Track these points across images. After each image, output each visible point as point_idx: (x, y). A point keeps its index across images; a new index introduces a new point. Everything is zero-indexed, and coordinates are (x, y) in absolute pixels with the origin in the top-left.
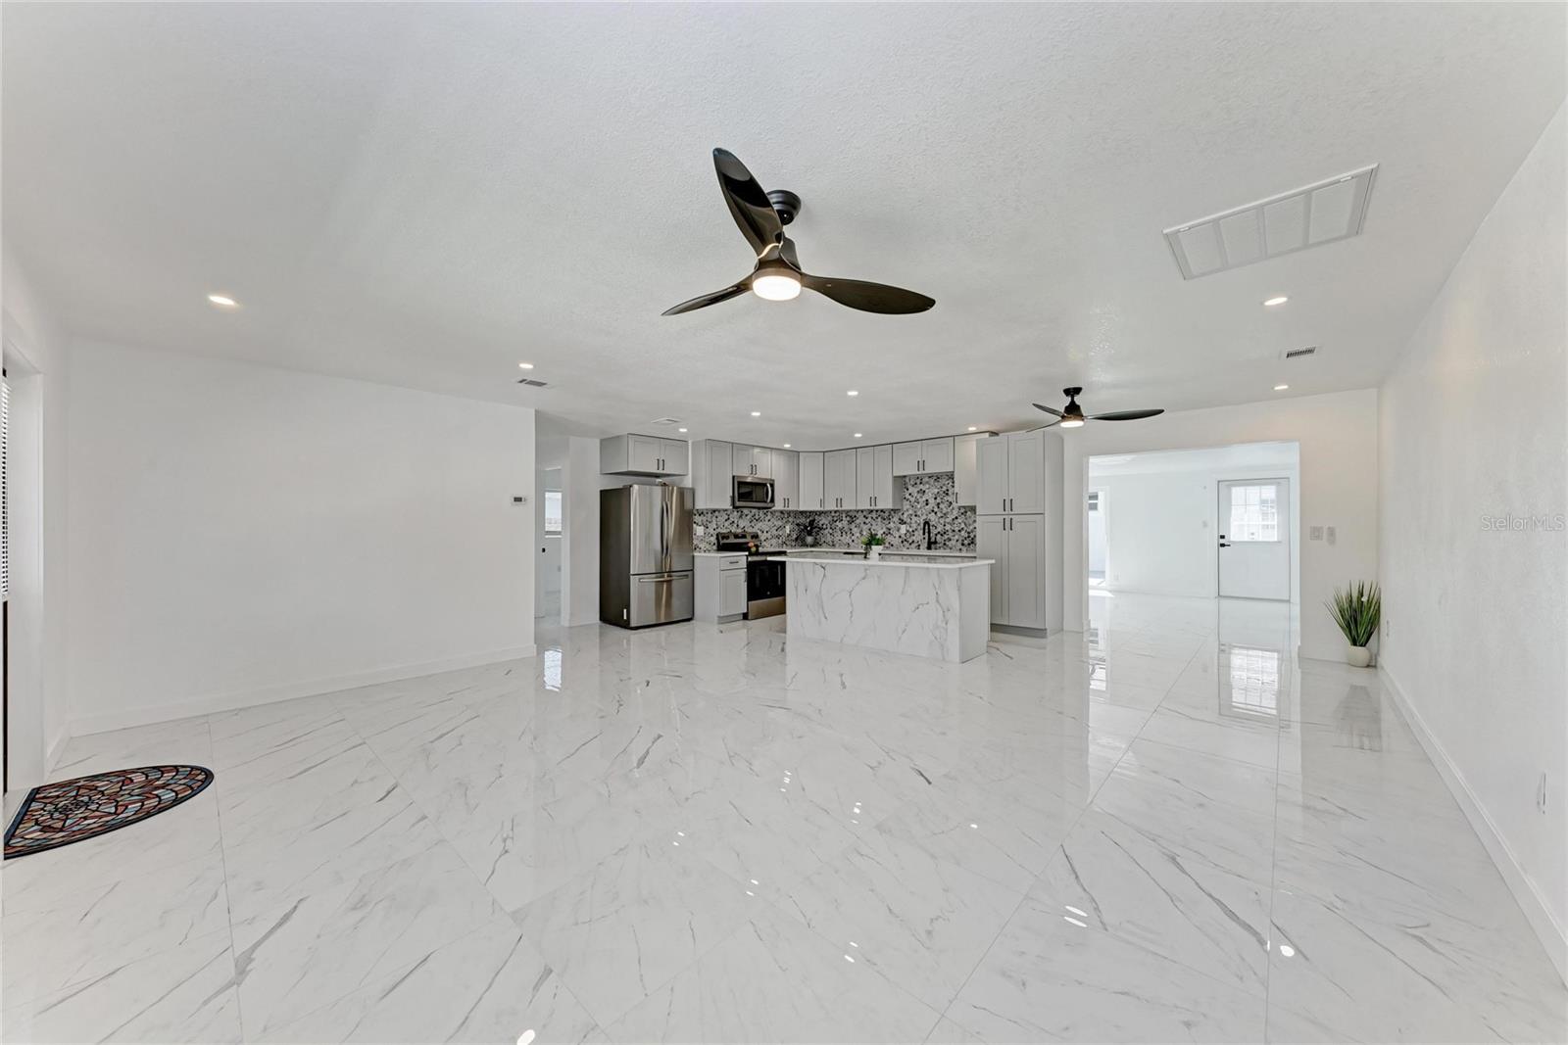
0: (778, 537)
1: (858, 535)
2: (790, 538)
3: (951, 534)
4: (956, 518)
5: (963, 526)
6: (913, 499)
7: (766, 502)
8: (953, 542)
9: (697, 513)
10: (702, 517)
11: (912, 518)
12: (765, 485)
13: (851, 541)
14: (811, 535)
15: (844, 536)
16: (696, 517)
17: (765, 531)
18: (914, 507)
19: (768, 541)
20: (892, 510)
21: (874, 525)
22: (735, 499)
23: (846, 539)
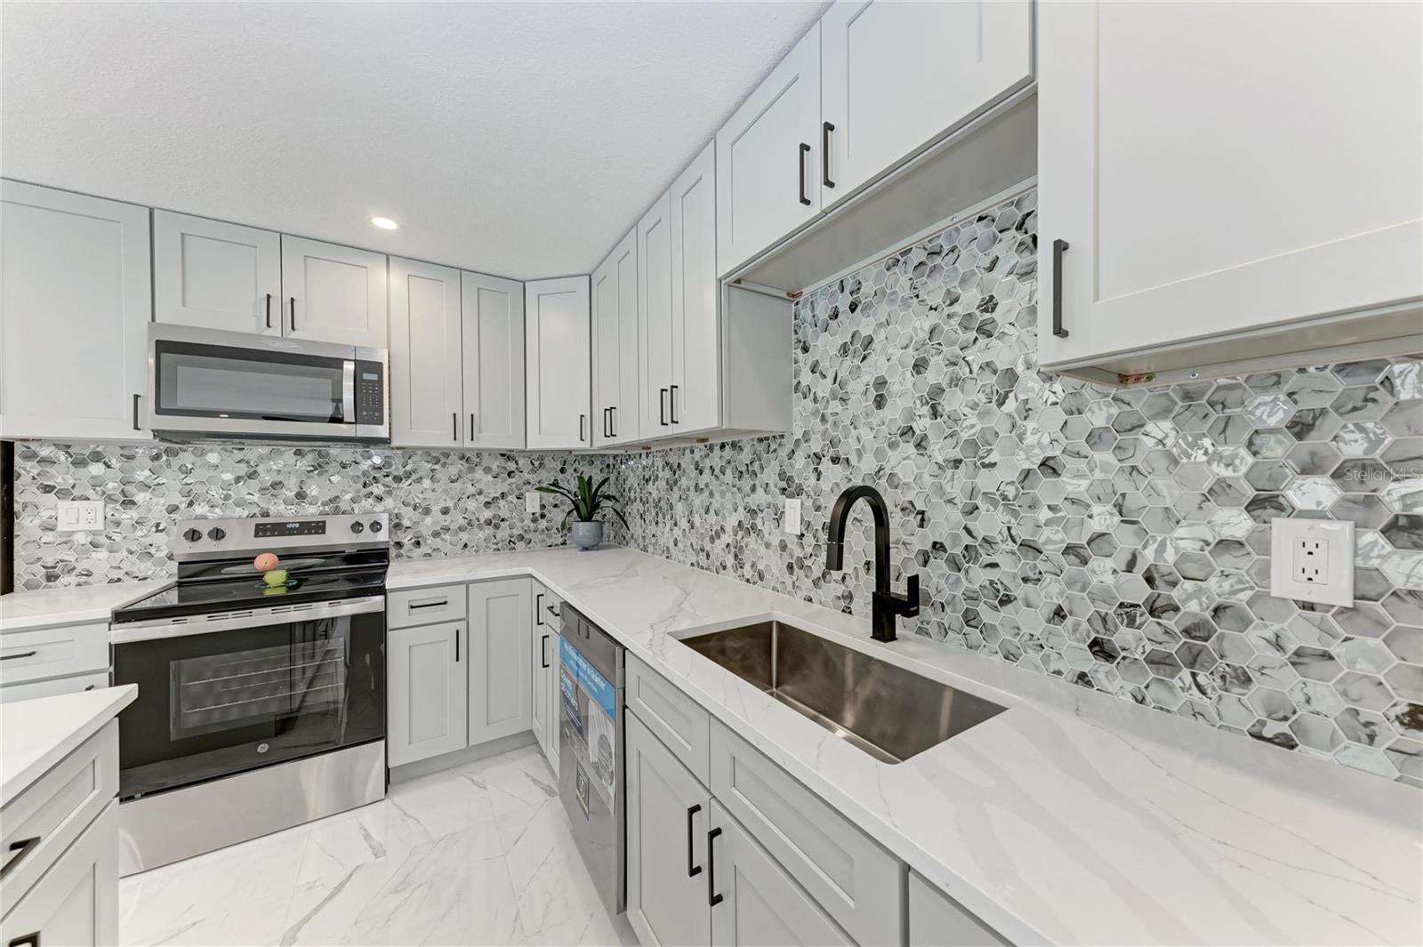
0: (494, 524)
1: (684, 524)
2: (543, 524)
3: (1010, 567)
4: (1049, 467)
5: (1102, 519)
6: (824, 388)
7: (344, 421)
8: (1033, 621)
9: (62, 456)
10: (97, 469)
11: (820, 468)
12: (337, 363)
13: (672, 541)
14: (587, 518)
15: (661, 524)
16: (51, 470)
17: (436, 509)
18: (830, 419)
19: (447, 537)
20: (760, 440)
21: (717, 495)
22: (148, 405)
23: (665, 534)
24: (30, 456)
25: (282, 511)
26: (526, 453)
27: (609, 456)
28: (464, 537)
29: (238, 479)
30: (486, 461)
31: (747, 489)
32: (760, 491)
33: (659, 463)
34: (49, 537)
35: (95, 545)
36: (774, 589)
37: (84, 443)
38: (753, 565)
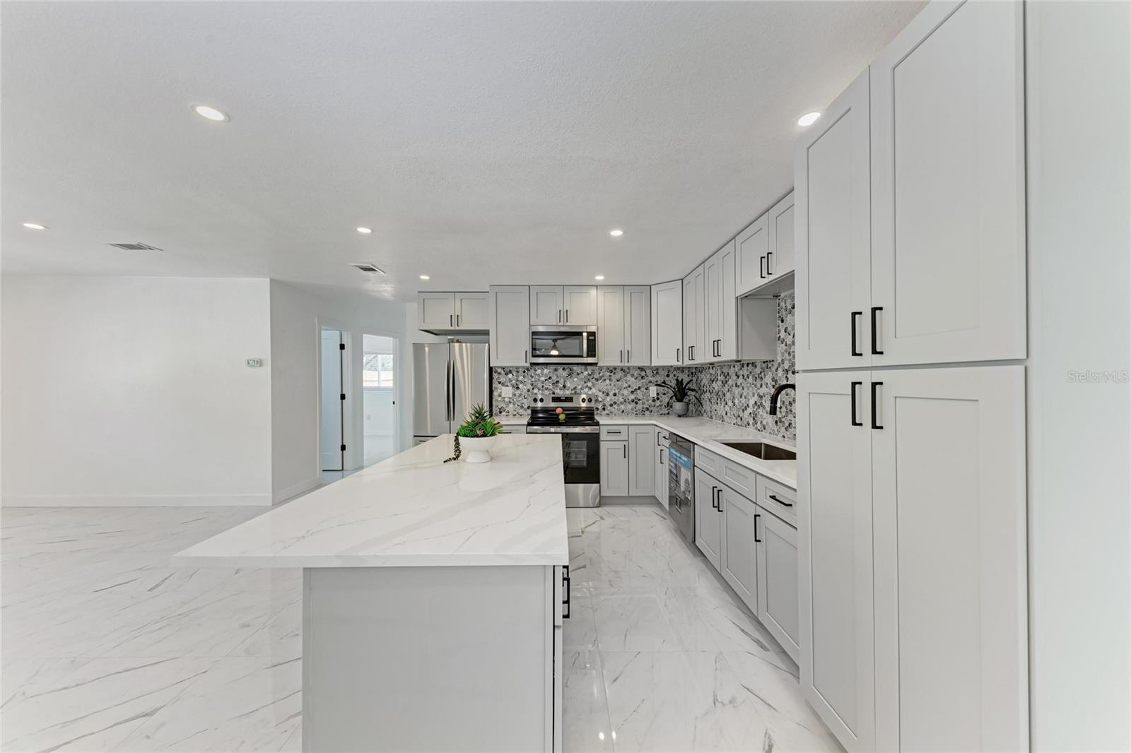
0: (635, 401)
1: (730, 404)
2: (658, 403)
7: (582, 356)
9: (503, 372)
10: (510, 376)
11: (788, 376)
12: (580, 334)
13: (725, 412)
14: (680, 400)
15: (719, 404)
16: (501, 376)
17: (611, 394)
18: (792, 354)
19: (615, 406)
20: (764, 362)
21: (746, 389)
22: (529, 354)
23: (721, 409)
24: (496, 372)
25: (559, 392)
26: (651, 368)
27: (693, 368)
28: (622, 407)
29: (546, 380)
30: (631, 372)
31: (759, 386)
32: (764, 386)
33: (719, 372)
34: (500, 399)
35: (510, 402)
36: (770, 433)
37: (508, 367)
38: (761, 422)
